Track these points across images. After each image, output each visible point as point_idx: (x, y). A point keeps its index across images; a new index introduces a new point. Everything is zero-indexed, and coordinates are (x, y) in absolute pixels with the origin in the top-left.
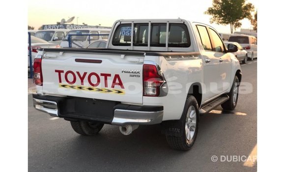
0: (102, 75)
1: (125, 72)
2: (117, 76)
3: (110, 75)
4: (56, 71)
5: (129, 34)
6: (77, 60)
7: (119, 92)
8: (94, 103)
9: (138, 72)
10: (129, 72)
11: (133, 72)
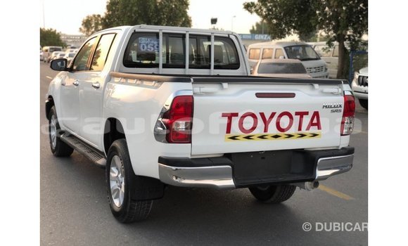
0: (297, 114)
1: (326, 106)
2: (316, 114)
3: (307, 113)
4: (224, 115)
5: (152, 49)
6: (259, 95)
7: (315, 135)
8: (263, 158)
9: (340, 106)
10: (331, 107)
11: (335, 107)
